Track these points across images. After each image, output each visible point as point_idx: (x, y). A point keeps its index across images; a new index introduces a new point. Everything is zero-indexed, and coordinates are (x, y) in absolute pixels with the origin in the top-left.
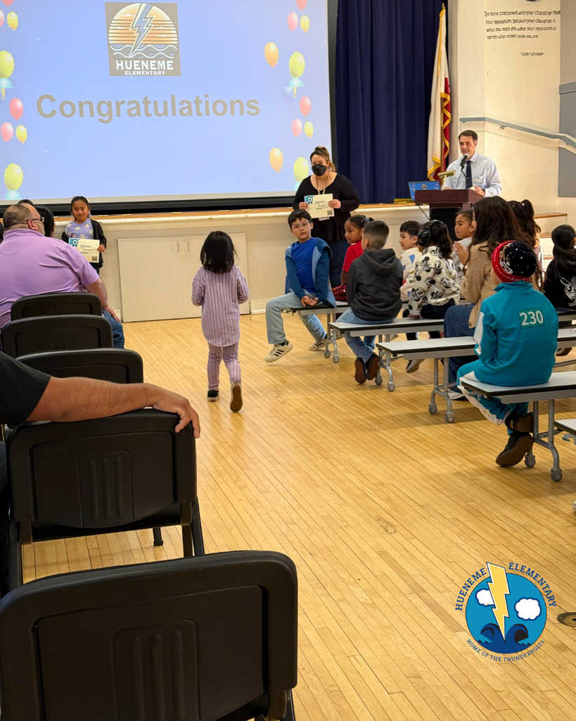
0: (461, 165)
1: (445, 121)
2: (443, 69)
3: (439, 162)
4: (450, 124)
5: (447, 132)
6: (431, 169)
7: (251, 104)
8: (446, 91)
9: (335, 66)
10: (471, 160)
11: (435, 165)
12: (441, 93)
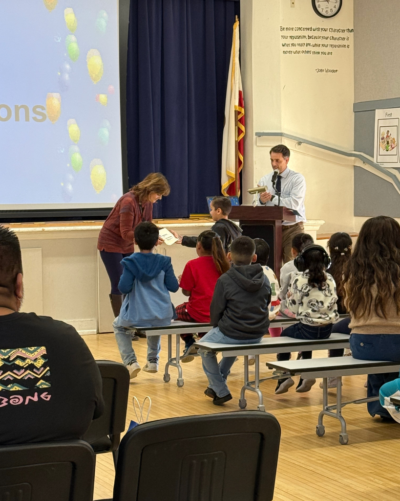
0: (272, 181)
1: (239, 135)
2: (238, 82)
3: (234, 177)
4: (244, 139)
5: (241, 146)
6: (225, 183)
7: (38, 110)
8: (240, 104)
9: (126, 74)
10: (281, 175)
11: (229, 180)
12: (235, 106)
